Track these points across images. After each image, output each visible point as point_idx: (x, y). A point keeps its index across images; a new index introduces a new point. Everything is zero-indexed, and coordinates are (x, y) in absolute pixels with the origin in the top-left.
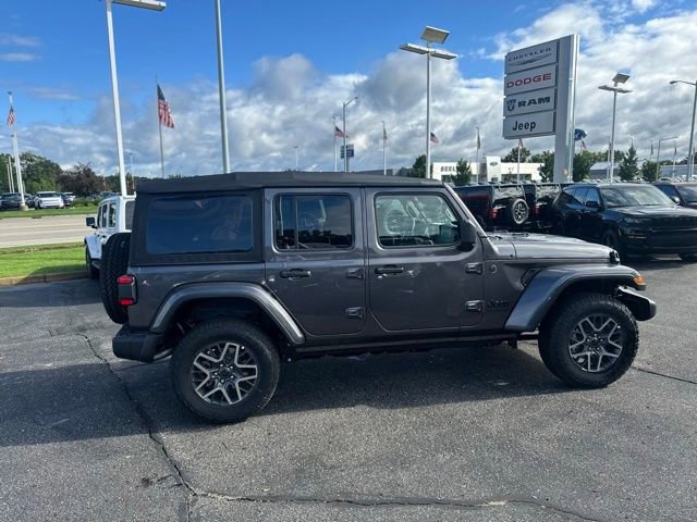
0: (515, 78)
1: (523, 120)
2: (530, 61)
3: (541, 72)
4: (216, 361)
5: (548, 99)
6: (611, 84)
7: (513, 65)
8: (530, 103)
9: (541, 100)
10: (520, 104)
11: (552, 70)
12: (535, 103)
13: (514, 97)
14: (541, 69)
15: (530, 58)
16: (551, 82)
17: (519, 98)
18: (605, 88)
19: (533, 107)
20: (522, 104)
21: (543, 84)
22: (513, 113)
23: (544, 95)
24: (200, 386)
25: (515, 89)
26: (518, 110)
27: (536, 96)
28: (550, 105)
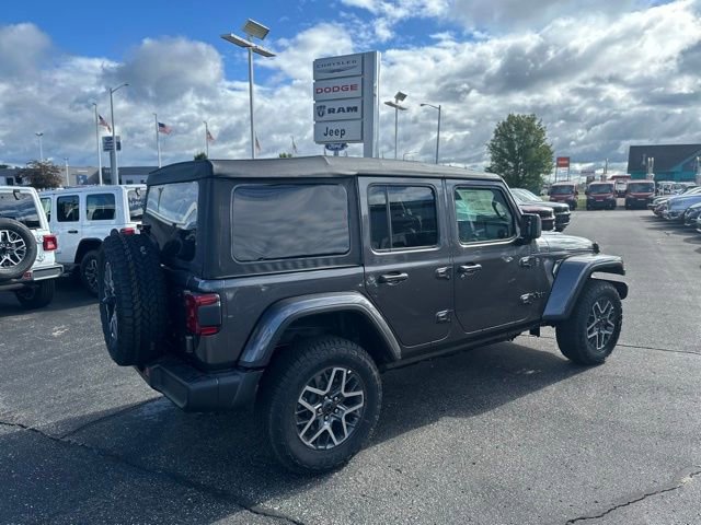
0: (324, 84)
1: (333, 126)
2: (339, 70)
3: (348, 82)
4: (322, 393)
5: (355, 109)
6: (393, 100)
7: (320, 71)
8: (339, 111)
9: (349, 109)
10: (330, 111)
11: (358, 81)
12: (344, 111)
13: (322, 104)
14: (349, 79)
15: (336, 67)
16: (357, 93)
17: (329, 105)
18: (390, 104)
19: (342, 115)
20: (331, 111)
21: (350, 93)
22: (324, 118)
23: (352, 104)
24: (304, 431)
25: (324, 96)
26: (327, 116)
27: (345, 105)
28: (357, 115)
